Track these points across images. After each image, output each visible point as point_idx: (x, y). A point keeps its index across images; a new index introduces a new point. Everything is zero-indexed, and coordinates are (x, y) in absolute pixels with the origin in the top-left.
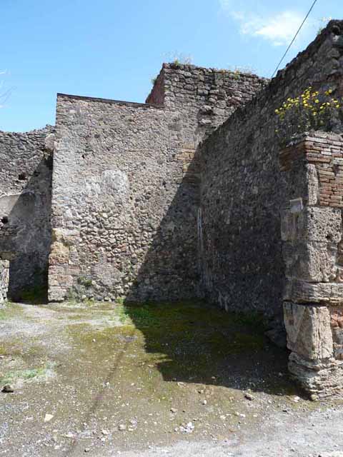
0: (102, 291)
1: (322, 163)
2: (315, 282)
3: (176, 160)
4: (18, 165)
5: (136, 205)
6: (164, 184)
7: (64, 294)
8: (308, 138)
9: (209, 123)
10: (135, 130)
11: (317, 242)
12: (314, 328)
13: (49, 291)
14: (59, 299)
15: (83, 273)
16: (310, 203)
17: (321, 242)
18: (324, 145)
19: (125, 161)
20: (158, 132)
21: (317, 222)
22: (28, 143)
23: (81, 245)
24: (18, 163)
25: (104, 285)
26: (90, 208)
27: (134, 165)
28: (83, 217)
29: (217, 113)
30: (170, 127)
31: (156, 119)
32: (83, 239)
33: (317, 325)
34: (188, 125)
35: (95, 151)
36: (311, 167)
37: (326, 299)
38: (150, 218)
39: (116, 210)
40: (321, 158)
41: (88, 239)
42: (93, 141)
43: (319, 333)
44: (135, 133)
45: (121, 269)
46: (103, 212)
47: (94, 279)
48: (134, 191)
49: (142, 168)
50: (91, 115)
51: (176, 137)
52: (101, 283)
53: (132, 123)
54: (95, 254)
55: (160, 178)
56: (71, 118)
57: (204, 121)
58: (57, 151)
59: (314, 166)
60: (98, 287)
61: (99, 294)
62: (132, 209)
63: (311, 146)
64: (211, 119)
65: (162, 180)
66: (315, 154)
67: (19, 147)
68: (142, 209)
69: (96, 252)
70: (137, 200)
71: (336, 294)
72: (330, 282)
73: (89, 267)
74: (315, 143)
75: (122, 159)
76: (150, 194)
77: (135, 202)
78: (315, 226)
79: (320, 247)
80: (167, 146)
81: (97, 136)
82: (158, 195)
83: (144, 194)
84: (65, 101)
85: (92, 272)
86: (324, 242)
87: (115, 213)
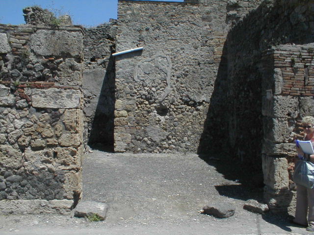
0: (152, 146)
1: (286, 67)
2: (279, 143)
3: (208, 45)
4: (91, 50)
5: (177, 81)
6: (199, 64)
7: (125, 147)
8: (276, 52)
9: (235, 15)
10: (176, 23)
11: (281, 118)
12: (276, 171)
13: (115, 144)
14: (122, 150)
15: (139, 132)
16: (276, 94)
17: (283, 118)
18: (287, 56)
19: (168, 47)
20: (193, 24)
21: (280, 105)
22: (96, 34)
23: (136, 112)
24: (90, 50)
25: (153, 141)
26: (143, 84)
27: (176, 50)
28: (138, 91)
29: (241, 5)
30: (203, 19)
31: (192, 13)
32: (138, 108)
33: (278, 169)
34: (217, 16)
35: (146, 41)
36: (277, 70)
37: (285, 153)
38: (188, 91)
39: (162, 85)
40: (284, 64)
41: (141, 107)
42: (144, 33)
43: (279, 174)
44: (176, 25)
45: (166, 130)
46: (153, 87)
47: (147, 137)
48: (176, 70)
49: (181, 52)
50: (143, 14)
51: (208, 27)
52: (151, 140)
53: (174, 17)
54: (147, 119)
55: (196, 59)
56: (129, 17)
57: (231, 13)
58: (119, 43)
59: (280, 69)
60: (149, 142)
61: (150, 147)
62: (174, 84)
63: (278, 57)
64: (237, 11)
65: (197, 61)
66: (280, 62)
67: (90, 37)
68: (182, 84)
69: (147, 117)
70: (178, 77)
71: (292, 150)
72: (289, 142)
73: (143, 128)
74: (281, 55)
75: (166, 46)
76: (187, 72)
77: (176, 78)
78: (279, 107)
79: (283, 121)
80: (201, 34)
81: (147, 30)
82: (194, 73)
83: (183, 72)
84: (124, 4)
85: (145, 132)
86: (286, 118)
87: (161, 87)
